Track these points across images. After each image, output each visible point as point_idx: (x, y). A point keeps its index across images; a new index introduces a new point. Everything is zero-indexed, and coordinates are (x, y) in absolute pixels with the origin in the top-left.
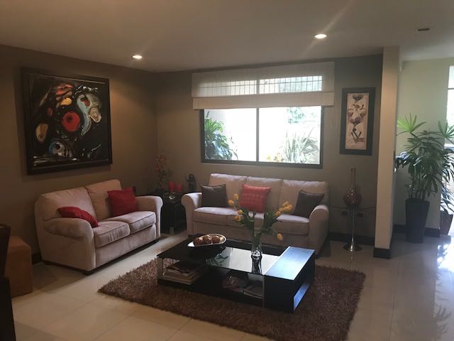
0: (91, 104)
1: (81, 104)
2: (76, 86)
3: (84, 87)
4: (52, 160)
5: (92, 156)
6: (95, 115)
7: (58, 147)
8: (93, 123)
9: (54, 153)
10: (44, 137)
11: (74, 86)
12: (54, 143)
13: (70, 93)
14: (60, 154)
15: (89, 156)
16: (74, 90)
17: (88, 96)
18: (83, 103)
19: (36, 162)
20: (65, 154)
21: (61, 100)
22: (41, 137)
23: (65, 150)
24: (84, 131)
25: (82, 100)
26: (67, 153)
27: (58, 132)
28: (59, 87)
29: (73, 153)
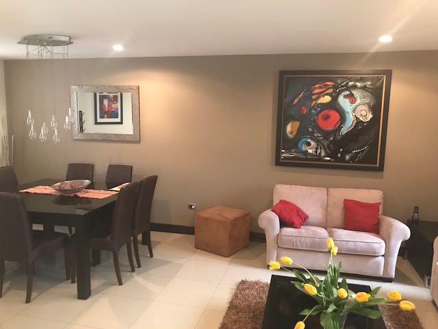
0: (358, 101)
1: (343, 102)
2: (339, 82)
3: (350, 83)
4: (301, 156)
5: (352, 159)
6: (364, 113)
7: (309, 144)
8: (359, 122)
9: (304, 149)
10: (295, 133)
11: (336, 82)
12: (305, 139)
13: (331, 91)
14: (310, 151)
15: (347, 157)
16: (335, 87)
17: (354, 92)
18: (347, 100)
19: (284, 155)
20: (316, 152)
21: (318, 98)
22: (291, 133)
23: (317, 149)
24: (344, 130)
25: (345, 97)
26: (319, 152)
27: (310, 130)
28: (317, 86)
29: (326, 152)
